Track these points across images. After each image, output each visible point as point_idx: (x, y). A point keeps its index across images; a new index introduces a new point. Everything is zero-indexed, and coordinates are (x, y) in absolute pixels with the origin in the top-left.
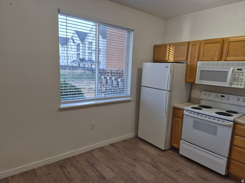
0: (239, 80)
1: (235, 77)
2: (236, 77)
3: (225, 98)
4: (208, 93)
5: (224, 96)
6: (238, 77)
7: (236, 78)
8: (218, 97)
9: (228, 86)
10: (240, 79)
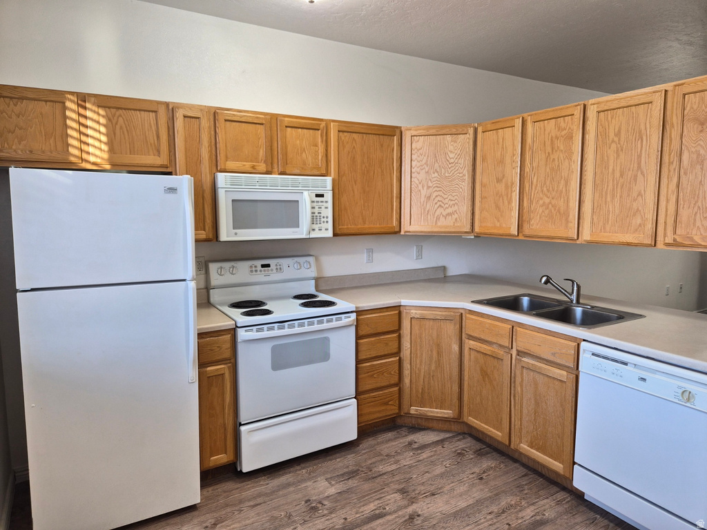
0: (322, 220)
1: (314, 213)
2: (316, 214)
3: (272, 270)
4: (227, 265)
5: (268, 266)
6: (319, 213)
7: (317, 216)
8: (256, 271)
9: (304, 236)
10: (324, 217)
